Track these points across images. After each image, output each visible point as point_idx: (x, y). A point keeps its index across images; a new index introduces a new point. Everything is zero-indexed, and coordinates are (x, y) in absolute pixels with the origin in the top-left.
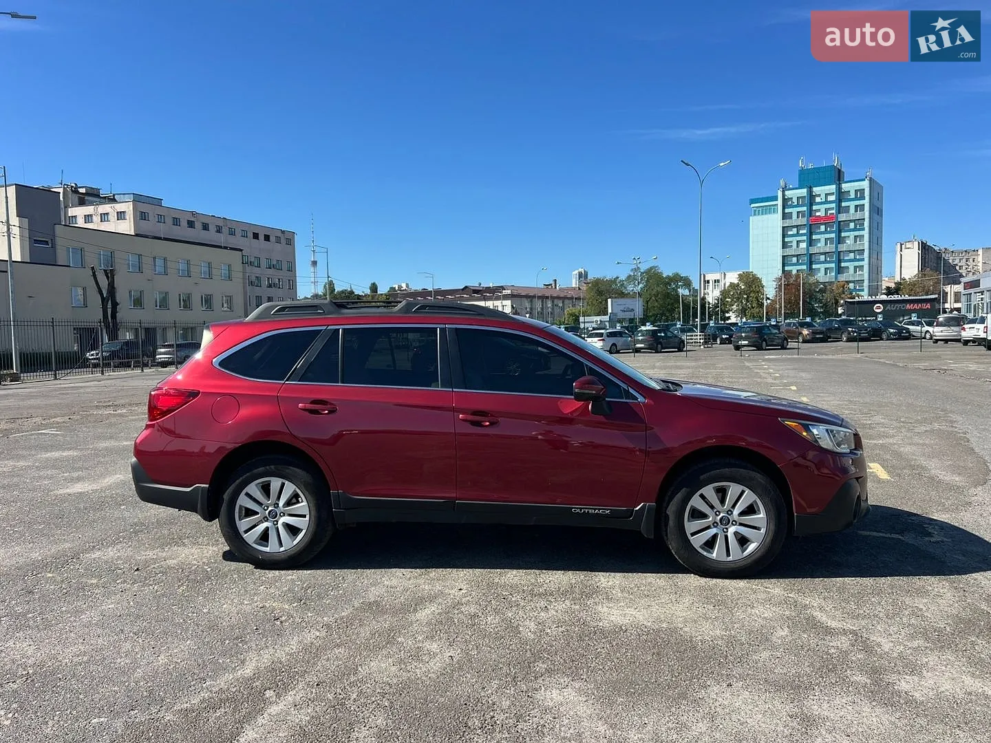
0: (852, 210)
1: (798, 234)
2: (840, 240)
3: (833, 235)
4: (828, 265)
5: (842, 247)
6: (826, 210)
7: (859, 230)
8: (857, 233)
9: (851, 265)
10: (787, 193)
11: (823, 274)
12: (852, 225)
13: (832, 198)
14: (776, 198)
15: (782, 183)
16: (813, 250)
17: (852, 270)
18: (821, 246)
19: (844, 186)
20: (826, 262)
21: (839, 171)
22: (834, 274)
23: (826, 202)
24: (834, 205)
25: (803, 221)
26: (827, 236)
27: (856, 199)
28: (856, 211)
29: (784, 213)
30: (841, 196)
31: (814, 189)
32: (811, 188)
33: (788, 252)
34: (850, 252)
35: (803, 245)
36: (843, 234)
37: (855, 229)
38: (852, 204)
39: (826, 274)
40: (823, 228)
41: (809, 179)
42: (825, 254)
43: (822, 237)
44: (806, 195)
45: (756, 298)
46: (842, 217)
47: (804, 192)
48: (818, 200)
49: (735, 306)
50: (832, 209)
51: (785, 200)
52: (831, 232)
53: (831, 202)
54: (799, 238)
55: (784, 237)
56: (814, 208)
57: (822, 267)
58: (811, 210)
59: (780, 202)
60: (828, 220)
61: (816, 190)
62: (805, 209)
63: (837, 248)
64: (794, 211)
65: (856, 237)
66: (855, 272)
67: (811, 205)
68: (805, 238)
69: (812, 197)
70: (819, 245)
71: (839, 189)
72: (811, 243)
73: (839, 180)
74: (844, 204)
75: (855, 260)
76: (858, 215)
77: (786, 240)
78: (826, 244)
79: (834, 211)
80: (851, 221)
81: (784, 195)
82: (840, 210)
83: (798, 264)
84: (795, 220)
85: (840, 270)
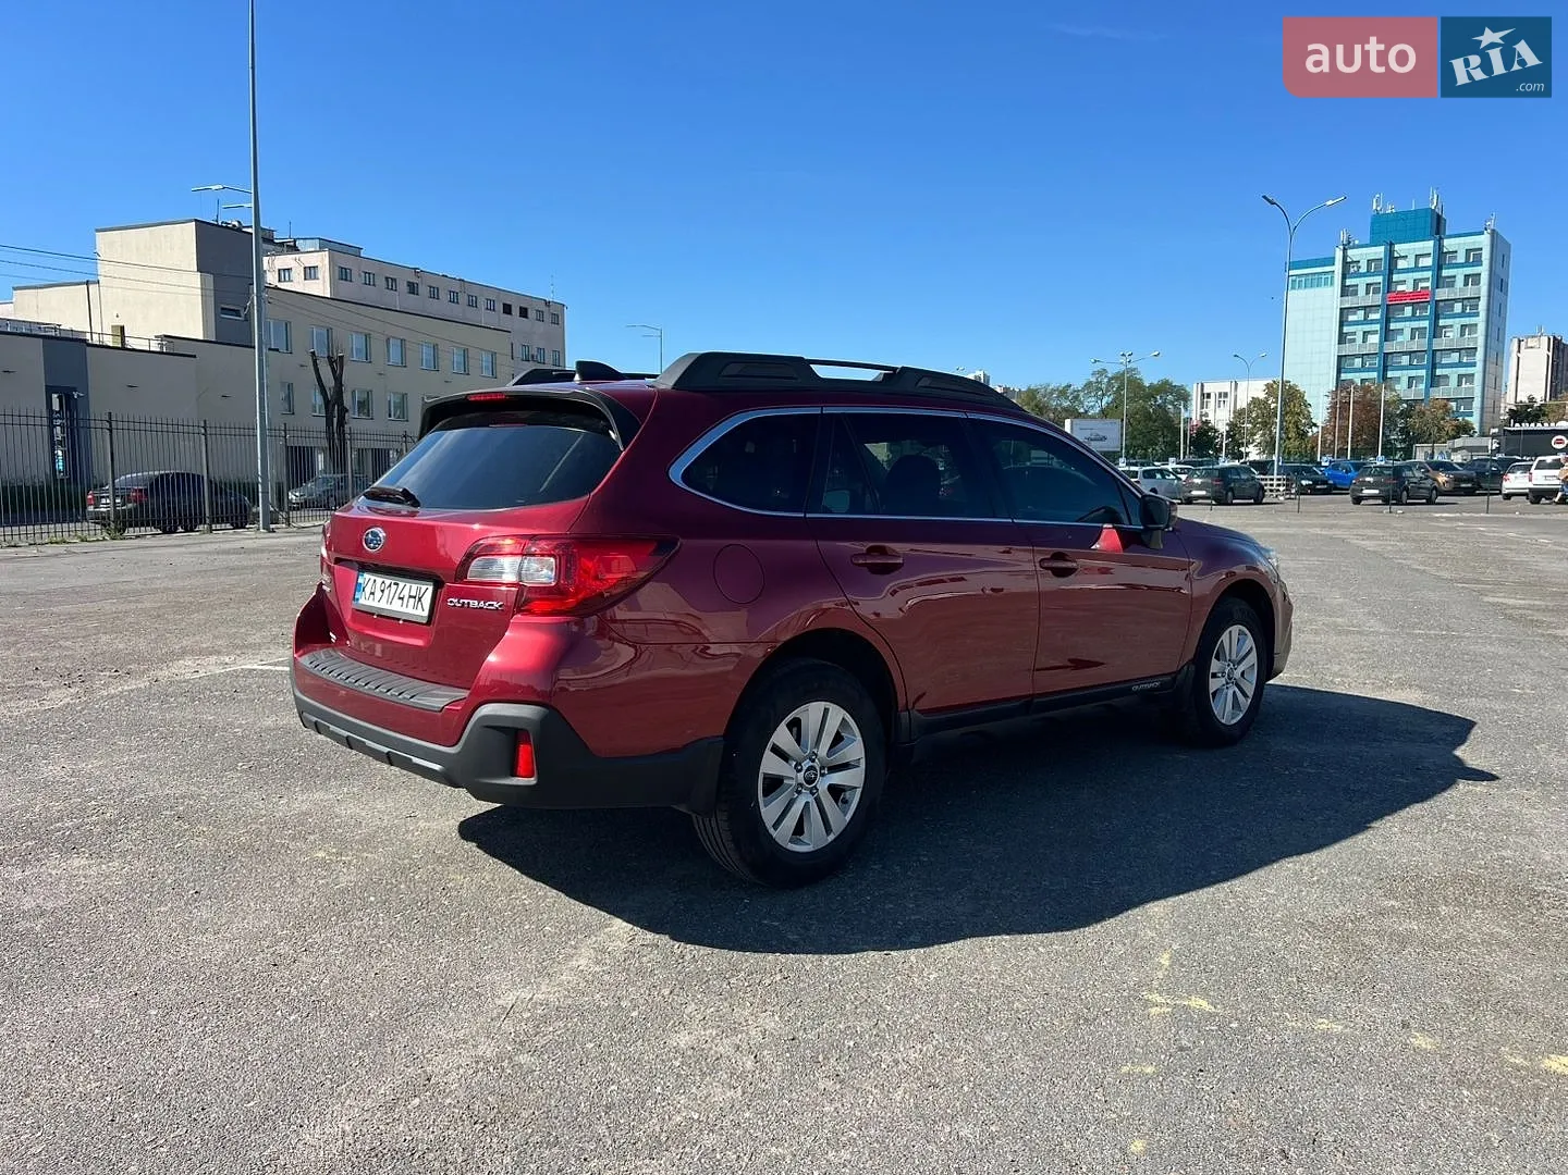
0: (1460, 282)
1: (1366, 321)
2: (1436, 331)
3: (1425, 324)
4: (1413, 373)
5: (1439, 344)
6: (1416, 282)
7: (1469, 315)
8: (1466, 321)
9: (1453, 373)
10: (1350, 252)
11: (1405, 385)
12: (1458, 307)
13: (1428, 262)
14: (1331, 261)
15: (1343, 237)
16: (1389, 347)
17: (1453, 381)
18: (1403, 341)
19: (1446, 242)
20: (1411, 366)
21: (1439, 217)
22: (1422, 386)
23: (1417, 269)
24: (1429, 274)
25: (1377, 299)
26: (1415, 324)
27: (1467, 264)
28: (1466, 284)
29: (1344, 286)
30: (1442, 259)
31: (1397, 247)
32: (1391, 244)
33: (1348, 349)
34: (1453, 350)
35: (1374, 339)
36: (1442, 322)
37: (1463, 314)
38: (1460, 273)
39: (1410, 387)
40: (1408, 311)
41: (1388, 230)
42: (1410, 353)
43: (1407, 326)
44: (1382, 256)
45: (1296, 422)
46: (1442, 294)
47: (1379, 251)
48: (1401, 264)
49: (1258, 436)
50: (1427, 279)
51: (1346, 265)
52: (1420, 318)
53: (1425, 269)
54: (1367, 328)
55: (1341, 325)
56: (1396, 277)
57: (1404, 375)
58: (1390, 281)
59: (1338, 268)
60: (1417, 299)
61: (1400, 248)
62: (1379, 279)
63: (1430, 344)
64: (1361, 283)
65: (1463, 327)
66: (1459, 384)
67: (1391, 273)
68: (1377, 327)
69: (1392, 260)
70: (1400, 338)
71: (1439, 246)
72: (1387, 335)
73: (1438, 233)
74: (1445, 273)
75: (1460, 364)
76: (1470, 292)
77: (1346, 329)
78: (1413, 338)
79: (1428, 284)
80: (1456, 300)
81: (1345, 257)
82: (1439, 281)
83: (1363, 369)
84: (1362, 298)
85: (1434, 380)
